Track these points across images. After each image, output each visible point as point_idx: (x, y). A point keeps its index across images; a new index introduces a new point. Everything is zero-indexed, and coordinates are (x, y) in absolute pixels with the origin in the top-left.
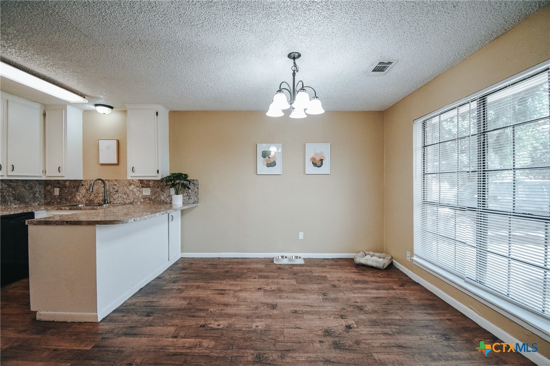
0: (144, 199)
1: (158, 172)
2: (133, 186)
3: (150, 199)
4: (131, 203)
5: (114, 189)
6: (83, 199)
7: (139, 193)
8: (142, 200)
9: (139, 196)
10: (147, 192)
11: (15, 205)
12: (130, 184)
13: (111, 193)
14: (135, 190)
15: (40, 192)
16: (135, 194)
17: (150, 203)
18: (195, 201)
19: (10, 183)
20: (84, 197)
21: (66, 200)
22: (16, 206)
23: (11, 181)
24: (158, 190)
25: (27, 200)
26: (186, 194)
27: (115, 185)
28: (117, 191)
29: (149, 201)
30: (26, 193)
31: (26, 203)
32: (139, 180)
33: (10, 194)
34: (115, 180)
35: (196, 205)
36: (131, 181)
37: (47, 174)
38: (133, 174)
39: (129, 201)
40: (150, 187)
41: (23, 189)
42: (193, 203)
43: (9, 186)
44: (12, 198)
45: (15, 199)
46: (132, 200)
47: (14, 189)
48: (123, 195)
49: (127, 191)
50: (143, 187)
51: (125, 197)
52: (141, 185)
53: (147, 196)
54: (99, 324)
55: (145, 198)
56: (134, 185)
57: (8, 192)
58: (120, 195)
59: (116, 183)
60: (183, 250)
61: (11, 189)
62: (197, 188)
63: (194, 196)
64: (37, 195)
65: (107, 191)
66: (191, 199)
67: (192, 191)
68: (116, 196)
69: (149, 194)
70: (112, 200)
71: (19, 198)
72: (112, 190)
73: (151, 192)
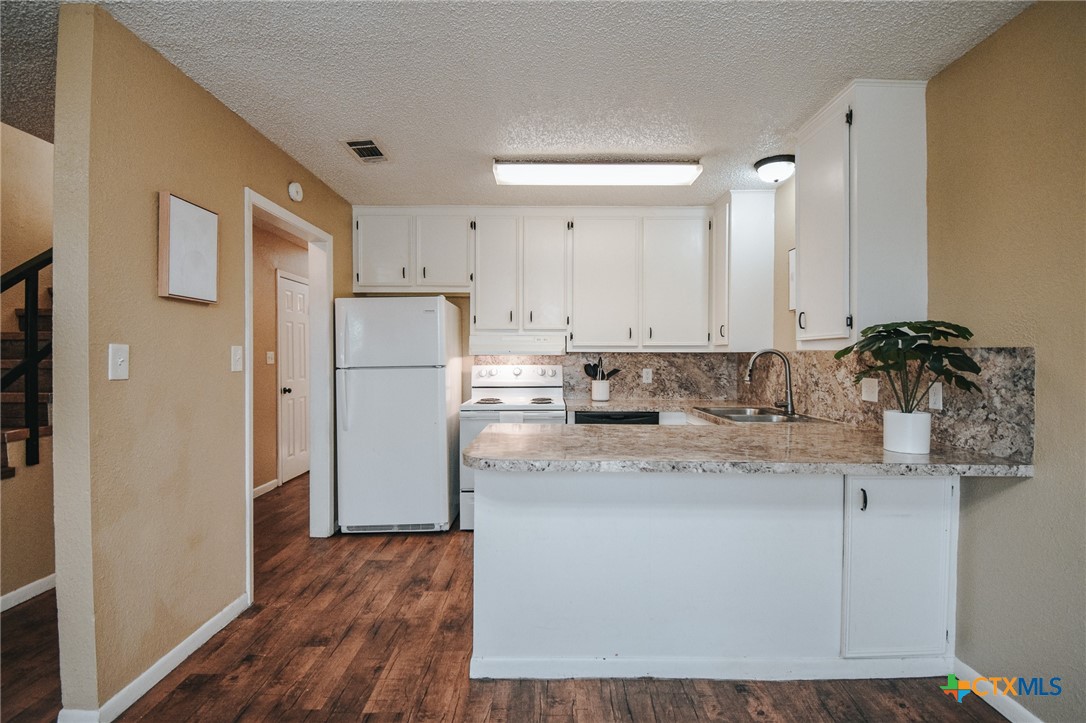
0: (864, 412)
1: (850, 322)
2: (843, 371)
3: (878, 417)
4: (839, 422)
5: (812, 375)
7: (855, 392)
8: (861, 418)
9: (854, 404)
10: (870, 391)
11: (681, 396)
12: (838, 365)
14: (847, 383)
15: (730, 376)
16: (846, 396)
17: (876, 431)
18: (1018, 452)
19: (673, 359)
21: (757, 395)
22: (682, 399)
23: (674, 355)
25: (703, 390)
26: (982, 413)
27: (814, 366)
28: (816, 384)
29: (875, 424)
30: (702, 378)
31: (701, 395)
33: (673, 377)
34: (815, 353)
35: (1023, 470)
37: (714, 342)
38: (802, 335)
39: (835, 414)
40: (877, 375)
41: (696, 370)
42: (1011, 459)
43: (672, 364)
44: (675, 386)
45: (680, 387)
46: (841, 414)
47: (678, 368)
48: (827, 396)
49: (833, 382)
50: (862, 374)
51: (829, 400)
52: (860, 367)
53: (872, 403)
55: (866, 409)
56: (846, 366)
57: (670, 373)
58: (821, 394)
59: (815, 362)
60: (965, 643)
61: (674, 370)
62: (1026, 388)
63: (1013, 428)
64: (723, 382)
65: (803, 382)
66: (1002, 437)
67: (1004, 401)
68: (814, 397)
69: (875, 399)
70: (809, 407)
71: (688, 386)
72: (809, 380)
73: (880, 392)
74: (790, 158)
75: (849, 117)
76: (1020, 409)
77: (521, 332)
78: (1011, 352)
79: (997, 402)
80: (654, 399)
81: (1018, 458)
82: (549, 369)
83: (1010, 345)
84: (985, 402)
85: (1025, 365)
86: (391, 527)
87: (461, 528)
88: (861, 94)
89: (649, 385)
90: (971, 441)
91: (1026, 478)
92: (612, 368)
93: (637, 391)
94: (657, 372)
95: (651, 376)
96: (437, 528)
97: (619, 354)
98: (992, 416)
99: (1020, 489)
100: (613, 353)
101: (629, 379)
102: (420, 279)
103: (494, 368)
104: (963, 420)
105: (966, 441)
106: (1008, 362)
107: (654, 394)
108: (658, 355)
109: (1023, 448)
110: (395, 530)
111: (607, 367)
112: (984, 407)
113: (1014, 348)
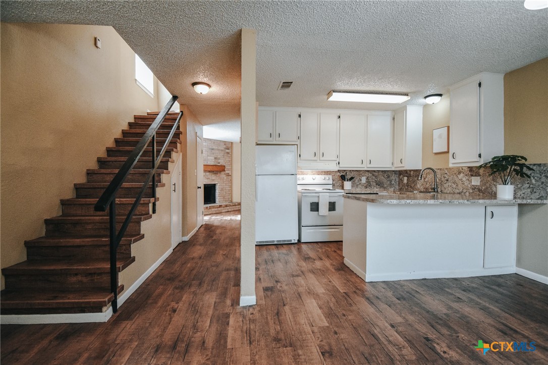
0: (473, 189)
1: (480, 156)
2: (462, 175)
3: (479, 190)
4: (459, 193)
5: (444, 177)
6: (422, 187)
7: (468, 182)
8: (471, 191)
9: (467, 186)
10: (476, 181)
12: (460, 173)
13: (442, 181)
14: (464, 179)
15: (395, 180)
16: (464, 184)
17: (479, 195)
18: (542, 196)
19: (374, 173)
20: (422, 185)
21: (411, 187)
23: (374, 171)
24: (489, 179)
25: (385, 186)
26: (528, 185)
27: (446, 174)
28: (447, 180)
29: (478, 193)
30: (385, 180)
32: (469, 167)
33: (374, 180)
34: (446, 169)
35: (545, 201)
36: (461, 169)
37: (395, 166)
38: (454, 161)
39: (457, 191)
40: (479, 175)
41: (383, 178)
42: (538, 199)
43: (373, 175)
44: (375, 184)
45: (376, 184)
46: (461, 190)
47: (376, 177)
48: (453, 184)
49: (457, 179)
50: (472, 175)
51: (454, 186)
52: (470, 173)
53: (477, 186)
54: (366, 284)
55: (474, 187)
56: (463, 173)
58: (450, 184)
59: (446, 172)
60: (519, 262)
61: (374, 177)
62: (545, 176)
63: (540, 189)
64: (393, 182)
65: (439, 180)
66: (535, 192)
67: (536, 181)
68: (446, 186)
69: (479, 184)
70: (443, 189)
71: (380, 184)
72: (443, 179)
73: (481, 181)
74: (440, 95)
75: (480, 85)
76: (543, 183)
77: (319, 161)
78: (540, 165)
79: (533, 181)
81: (542, 198)
83: (539, 163)
84: (529, 182)
85: (545, 169)
86: (274, 241)
87: (302, 241)
88: (485, 77)
89: (364, 183)
90: (523, 195)
91: (546, 204)
92: (350, 177)
93: (360, 186)
94: (367, 179)
95: (365, 180)
96: (293, 242)
97: (353, 171)
98: (532, 186)
99: (542, 208)
100: (351, 170)
101: (357, 181)
102: (277, 138)
103: (304, 176)
104: (520, 188)
105: (521, 195)
106: (538, 167)
107: (366, 187)
108: (368, 171)
109: (544, 195)
110: (275, 243)
111: (348, 177)
112: (528, 183)
113: (540, 164)
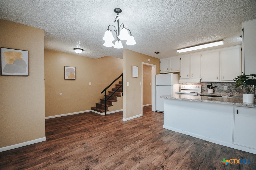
11: (236, 93)
19: (234, 84)
33: (234, 88)
45: (236, 91)
71: (239, 91)
77: (190, 78)
80: (228, 94)
82: (198, 86)
89: (226, 90)
92: (215, 86)
93: (223, 91)
95: (227, 88)
100: (216, 83)
101: (220, 88)
103: (185, 86)
108: (229, 83)
111: (213, 86)
